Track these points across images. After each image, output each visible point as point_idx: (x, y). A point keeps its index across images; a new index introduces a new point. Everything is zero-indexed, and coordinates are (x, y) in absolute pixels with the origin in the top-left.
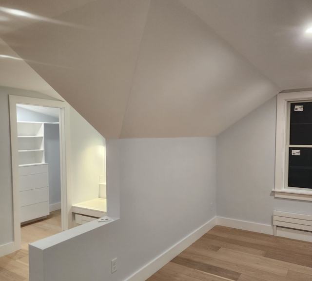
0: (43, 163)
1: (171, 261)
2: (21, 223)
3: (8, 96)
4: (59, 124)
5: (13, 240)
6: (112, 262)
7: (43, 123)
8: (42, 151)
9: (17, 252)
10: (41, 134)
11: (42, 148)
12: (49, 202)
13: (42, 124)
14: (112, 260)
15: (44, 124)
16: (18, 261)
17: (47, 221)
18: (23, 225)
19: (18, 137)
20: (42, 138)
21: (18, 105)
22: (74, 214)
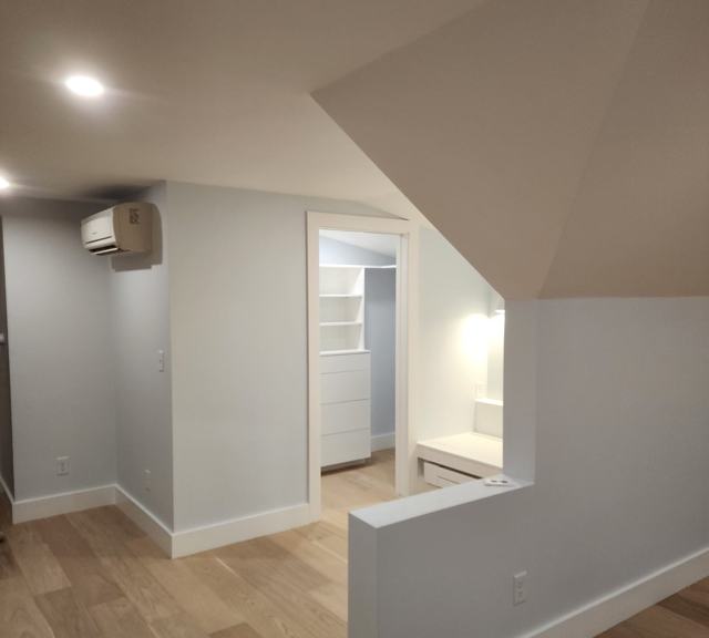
0: (361, 349)
1: (659, 604)
2: (322, 468)
3: (306, 213)
4: (395, 269)
5: (308, 500)
6: (514, 579)
7: (363, 267)
8: (360, 325)
9: (314, 525)
10: (358, 289)
11: (360, 319)
12: (369, 431)
13: (360, 269)
14: (517, 576)
15: (366, 270)
16: (315, 543)
17: (367, 469)
18: (326, 472)
19: (321, 295)
20: (360, 298)
21: (322, 232)
22: (421, 461)
